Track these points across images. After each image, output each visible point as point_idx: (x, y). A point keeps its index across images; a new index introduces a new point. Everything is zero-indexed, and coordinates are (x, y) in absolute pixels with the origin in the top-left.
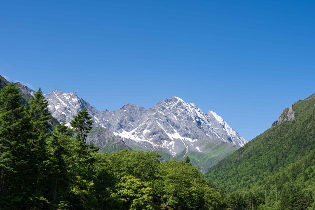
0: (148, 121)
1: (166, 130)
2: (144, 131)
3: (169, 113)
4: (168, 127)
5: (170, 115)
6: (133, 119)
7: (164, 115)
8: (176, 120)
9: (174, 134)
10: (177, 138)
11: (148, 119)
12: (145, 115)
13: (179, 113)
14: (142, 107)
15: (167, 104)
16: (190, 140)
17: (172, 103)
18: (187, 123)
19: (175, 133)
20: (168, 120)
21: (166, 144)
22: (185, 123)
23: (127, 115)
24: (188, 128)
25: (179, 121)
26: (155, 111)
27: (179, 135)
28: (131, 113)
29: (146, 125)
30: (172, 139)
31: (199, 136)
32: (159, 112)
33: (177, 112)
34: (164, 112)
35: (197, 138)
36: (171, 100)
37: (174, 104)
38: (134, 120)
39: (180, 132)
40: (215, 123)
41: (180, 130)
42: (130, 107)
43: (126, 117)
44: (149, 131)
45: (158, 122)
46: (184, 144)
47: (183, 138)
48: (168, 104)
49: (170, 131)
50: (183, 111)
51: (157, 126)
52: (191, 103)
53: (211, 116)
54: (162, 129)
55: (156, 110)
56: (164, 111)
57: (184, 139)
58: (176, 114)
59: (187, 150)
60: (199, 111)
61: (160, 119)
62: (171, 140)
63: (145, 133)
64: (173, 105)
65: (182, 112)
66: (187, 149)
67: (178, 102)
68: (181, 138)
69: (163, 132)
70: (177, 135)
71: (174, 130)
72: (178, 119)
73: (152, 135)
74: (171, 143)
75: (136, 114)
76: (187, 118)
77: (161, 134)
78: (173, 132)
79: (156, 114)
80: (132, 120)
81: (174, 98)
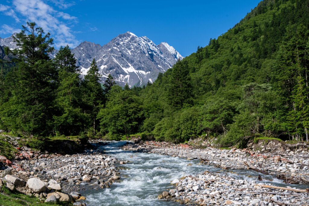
0: (104, 57)
1: (122, 65)
2: (101, 67)
3: (123, 48)
4: (123, 62)
5: (125, 50)
6: (90, 56)
7: (118, 50)
8: (130, 54)
9: (129, 68)
10: (132, 71)
11: (104, 55)
12: (101, 51)
13: (132, 47)
14: (98, 44)
15: (121, 40)
16: (143, 72)
17: (126, 38)
18: (141, 57)
19: (130, 66)
20: (123, 55)
21: (122, 77)
22: (138, 56)
23: (84, 52)
24: (141, 61)
25: (133, 55)
26: (110, 48)
27: (133, 69)
28: (88, 50)
29: (102, 61)
30: (127, 73)
31: (151, 68)
32: (114, 48)
33: (130, 47)
34: (118, 48)
35: (150, 71)
36: (124, 36)
37: (128, 39)
38: (91, 56)
39: (134, 66)
40: (167, 53)
41: (134, 64)
42: (87, 45)
43: (84, 55)
44: (106, 66)
45: (113, 58)
46: (139, 77)
47: (137, 71)
48: (122, 39)
49: (125, 65)
50: (136, 45)
51: (113, 62)
52: (144, 36)
53: (163, 47)
54: (117, 64)
55: (111, 46)
56: (119, 46)
57: (138, 72)
58: (130, 49)
59: (141, 83)
60: (151, 44)
61: (115, 54)
62: (126, 74)
63: (103, 69)
64: (127, 40)
65: (135, 46)
66: (141, 81)
67: (131, 37)
68: (136, 71)
69: (118, 67)
70: (131, 69)
71: (129, 64)
72: (132, 53)
73: (109, 70)
74: (126, 77)
75: (92, 51)
76: (140, 52)
77: (117, 69)
78: (128, 66)
79: (112, 50)
80: (89, 56)
81: (127, 33)
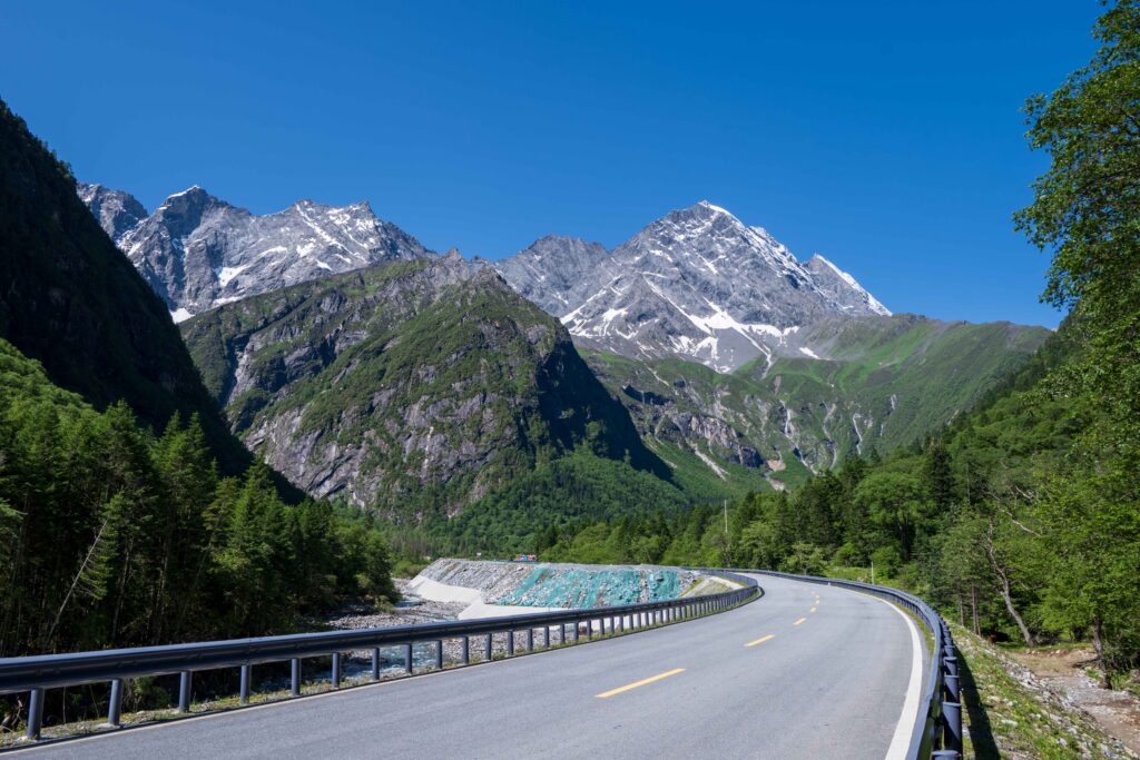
0: (617, 282)
1: (683, 306)
2: (605, 314)
3: (687, 254)
4: (688, 297)
5: (692, 258)
6: (566, 281)
7: (670, 259)
8: (715, 272)
9: (711, 316)
10: (725, 327)
11: (615, 278)
12: (606, 266)
13: (721, 251)
14: (595, 244)
15: (677, 227)
16: (772, 330)
17: (695, 222)
18: (754, 277)
19: (715, 312)
20: (687, 275)
21: (686, 346)
22: (745, 278)
23: (545, 270)
24: (758, 292)
25: (724, 276)
26: (639, 252)
27: (730, 319)
28: (558, 264)
29: (611, 295)
30: (708, 331)
31: (802, 314)
32: (652, 251)
33: (713, 249)
34: (670, 253)
35: (797, 323)
36: (691, 215)
37: (703, 225)
38: (568, 284)
39: (732, 308)
40: (839, 289)
41: (733, 304)
42: (556, 246)
43: (543, 277)
44: (623, 312)
45: (651, 284)
46: (754, 343)
47: (746, 327)
48: (683, 226)
49: (698, 306)
50: (733, 243)
51: (650, 293)
52: (756, 226)
53: (821, 269)
54: (667, 303)
55: (643, 247)
56: (670, 248)
57: (750, 329)
58: (711, 255)
59: (768, 359)
60: (784, 254)
61: (659, 272)
62: (704, 335)
63: (611, 319)
64: (699, 230)
65: (732, 246)
66: (769, 356)
67: (713, 217)
68: (740, 327)
69: (671, 311)
70: (721, 319)
71: (711, 304)
72: (722, 268)
73: (634, 322)
74: (704, 343)
75: (575, 266)
76: (752, 263)
77: (668, 316)
78: (707, 311)
79: (645, 258)
80: (563, 283)
81: (701, 207)
